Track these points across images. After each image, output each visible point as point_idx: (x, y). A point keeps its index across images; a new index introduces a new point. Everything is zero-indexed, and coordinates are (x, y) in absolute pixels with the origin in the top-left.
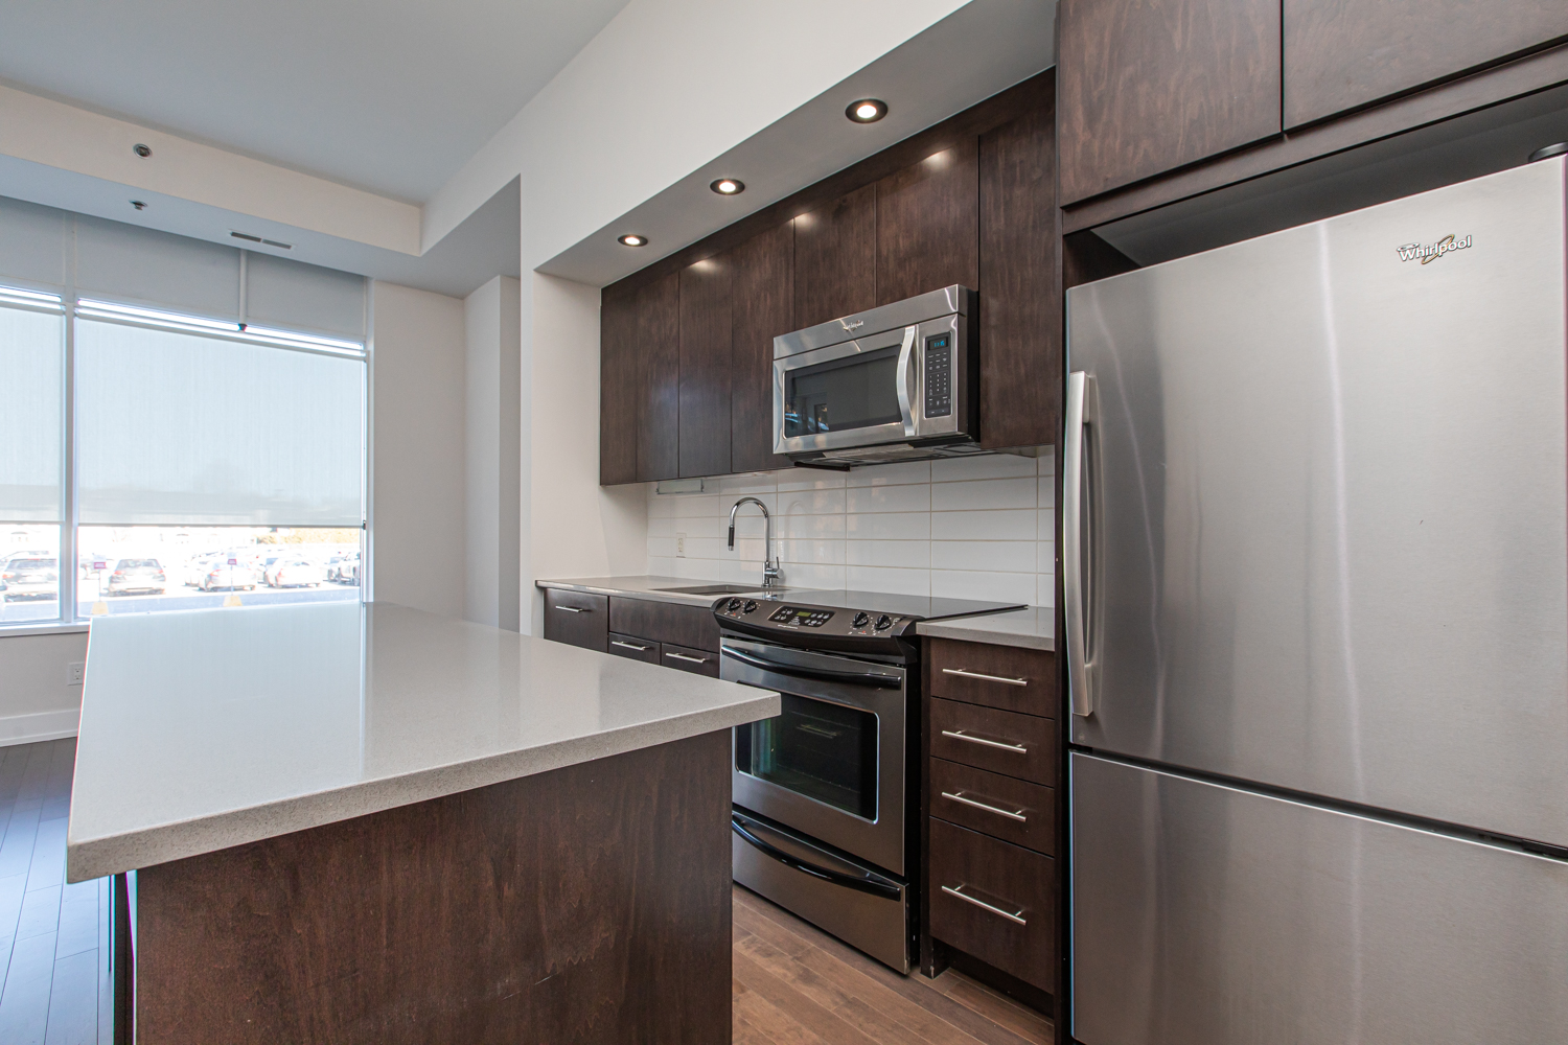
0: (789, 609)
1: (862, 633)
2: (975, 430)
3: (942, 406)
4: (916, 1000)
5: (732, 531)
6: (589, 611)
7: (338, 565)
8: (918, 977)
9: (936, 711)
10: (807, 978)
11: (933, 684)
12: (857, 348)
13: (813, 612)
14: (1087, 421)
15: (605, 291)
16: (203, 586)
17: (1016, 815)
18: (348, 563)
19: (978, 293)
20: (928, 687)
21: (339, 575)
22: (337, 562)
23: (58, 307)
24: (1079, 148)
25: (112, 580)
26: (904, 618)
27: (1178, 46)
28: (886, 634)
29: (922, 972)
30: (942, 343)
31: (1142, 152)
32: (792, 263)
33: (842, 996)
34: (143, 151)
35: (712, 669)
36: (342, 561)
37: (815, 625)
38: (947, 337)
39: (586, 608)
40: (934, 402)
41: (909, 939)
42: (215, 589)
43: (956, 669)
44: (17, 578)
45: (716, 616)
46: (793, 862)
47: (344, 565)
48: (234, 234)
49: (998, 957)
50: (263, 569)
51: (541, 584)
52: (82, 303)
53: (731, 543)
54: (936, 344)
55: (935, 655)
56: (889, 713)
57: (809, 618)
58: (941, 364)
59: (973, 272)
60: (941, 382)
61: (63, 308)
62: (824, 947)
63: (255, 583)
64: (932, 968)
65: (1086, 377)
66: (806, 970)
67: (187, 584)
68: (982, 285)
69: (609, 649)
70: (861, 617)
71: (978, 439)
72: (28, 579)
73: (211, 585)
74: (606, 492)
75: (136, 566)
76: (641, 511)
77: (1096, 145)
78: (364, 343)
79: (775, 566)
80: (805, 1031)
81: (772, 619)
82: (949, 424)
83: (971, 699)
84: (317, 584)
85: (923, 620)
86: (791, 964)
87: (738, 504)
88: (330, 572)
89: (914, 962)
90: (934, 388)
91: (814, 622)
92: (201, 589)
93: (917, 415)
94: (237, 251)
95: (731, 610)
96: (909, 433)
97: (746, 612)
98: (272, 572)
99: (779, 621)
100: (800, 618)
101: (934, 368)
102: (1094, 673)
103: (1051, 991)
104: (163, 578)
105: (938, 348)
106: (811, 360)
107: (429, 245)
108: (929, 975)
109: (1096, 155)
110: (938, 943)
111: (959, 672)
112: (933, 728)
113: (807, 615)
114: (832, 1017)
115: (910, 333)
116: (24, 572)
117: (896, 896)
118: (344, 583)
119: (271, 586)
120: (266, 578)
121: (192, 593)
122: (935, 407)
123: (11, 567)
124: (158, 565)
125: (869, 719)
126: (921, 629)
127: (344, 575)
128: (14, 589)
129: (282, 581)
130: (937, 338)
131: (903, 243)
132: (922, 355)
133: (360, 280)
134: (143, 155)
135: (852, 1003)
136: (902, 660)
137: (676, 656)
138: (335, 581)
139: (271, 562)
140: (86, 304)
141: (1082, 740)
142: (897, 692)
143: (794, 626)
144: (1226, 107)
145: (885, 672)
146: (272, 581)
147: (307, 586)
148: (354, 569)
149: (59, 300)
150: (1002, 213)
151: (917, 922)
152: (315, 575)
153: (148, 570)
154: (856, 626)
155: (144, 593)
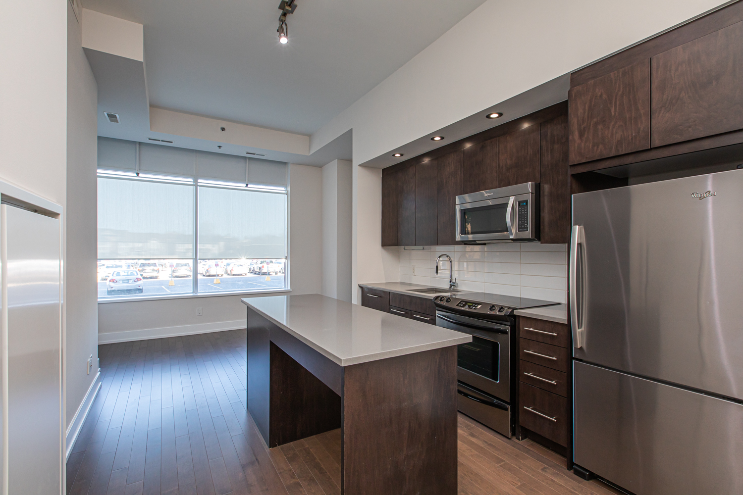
0: (464, 302)
1: (493, 313)
2: (538, 235)
3: (524, 228)
4: (514, 446)
5: (437, 268)
6: (381, 297)
7: (253, 266)
8: (514, 439)
9: (522, 343)
10: (472, 435)
11: (521, 333)
12: (490, 203)
13: (473, 303)
14: (579, 242)
15: (383, 170)
16: (205, 274)
17: (553, 382)
18: (257, 265)
19: (540, 183)
20: (519, 334)
21: (254, 270)
22: (253, 265)
23: (192, 183)
24: (576, 145)
25: (173, 271)
26: (509, 308)
27: (613, 114)
28: (503, 314)
29: (517, 438)
30: (525, 204)
31: (599, 150)
32: (463, 166)
33: (486, 442)
34: (223, 129)
35: (433, 322)
36: (255, 265)
37: (475, 309)
38: (526, 202)
39: (380, 296)
40: (521, 226)
41: (511, 426)
42: (209, 276)
43: (530, 328)
44: (143, 270)
45: (435, 303)
46: (466, 395)
47: (255, 266)
48: (247, 153)
49: (546, 433)
50: (226, 267)
51: (362, 286)
53: (437, 272)
54: (522, 204)
55: (522, 322)
56: (503, 343)
57: (472, 306)
58: (524, 211)
59: (538, 175)
60: (524, 219)
61: (194, 183)
62: (478, 427)
63: (223, 273)
64: (520, 437)
65: (578, 228)
66: (471, 433)
68: (541, 180)
69: (389, 312)
70: (492, 307)
71: (539, 239)
72: (146, 271)
73: (208, 274)
74: (385, 249)
75: (182, 266)
76: (398, 256)
77: (583, 144)
78: (286, 187)
79: (454, 281)
80: (473, 450)
81: (457, 305)
82: (528, 234)
83: (534, 339)
84: (246, 274)
85: (517, 309)
86: (466, 430)
87: (439, 257)
88: (250, 269)
89: (513, 434)
90: (522, 222)
91: (474, 307)
92: (204, 275)
93: (514, 231)
94: (245, 158)
95: (441, 301)
96: (511, 237)
97: (447, 302)
98: (229, 269)
99: (460, 306)
100: (468, 305)
101: (521, 213)
102: (582, 333)
103: (565, 446)
104: (191, 271)
105: (522, 206)
106: (468, 206)
107: (312, 152)
108: (519, 440)
109: (583, 148)
110: (522, 428)
111: (531, 329)
112: (521, 349)
113: (471, 304)
114: (482, 448)
115: (512, 200)
116: (145, 268)
117: (506, 409)
118: (255, 274)
119: (229, 274)
120: (226, 271)
122: (522, 228)
123: (140, 266)
125: (495, 345)
126: (516, 312)
127: (256, 270)
129: (233, 273)
130: (523, 202)
131: (509, 162)
132: (516, 208)
133: (285, 163)
134: (223, 130)
135: (490, 445)
136: (509, 324)
137: (418, 316)
138: (252, 273)
139: (228, 264)
140: (201, 181)
141: (578, 356)
142: (506, 335)
143: (466, 309)
144: (630, 138)
145: (502, 327)
146: (229, 272)
147: (242, 275)
148: (260, 268)
149: (192, 180)
150: (549, 154)
151: (514, 420)
152: (245, 270)
153: (186, 267)
154: (490, 310)
155: (184, 277)
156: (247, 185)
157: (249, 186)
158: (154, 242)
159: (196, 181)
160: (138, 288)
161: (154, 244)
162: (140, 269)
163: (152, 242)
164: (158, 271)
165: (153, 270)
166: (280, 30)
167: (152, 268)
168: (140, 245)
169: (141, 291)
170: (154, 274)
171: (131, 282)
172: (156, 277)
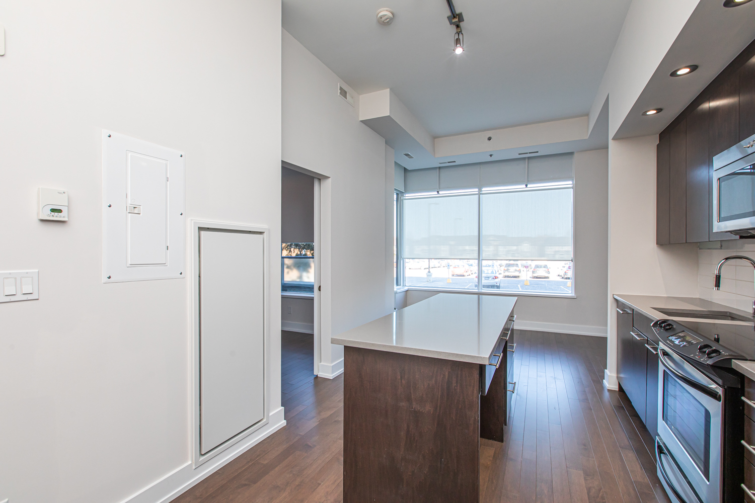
1: (697, 357)
6: (628, 313)
13: (693, 338)
15: (660, 135)
25: (533, 272)
44: (508, 270)
48: (519, 154)
51: (614, 296)
52: (483, 189)
57: (687, 341)
61: (478, 192)
67: (559, 275)
72: (510, 271)
73: (566, 277)
75: (541, 267)
78: (573, 181)
91: (685, 344)
92: (563, 278)
94: (524, 158)
95: (660, 326)
97: (665, 329)
100: (683, 340)
104: (549, 272)
107: (589, 133)
113: (689, 339)
116: (509, 268)
121: (559, 279)
123: (506, 266)
124: (547, 267)
128: (507, 274)
133: (572, 153)
134: (489, 140)
140: (485, 190)
153: (544, 269)
155: (543, 278)
156: (526, 185)
157: (528, 186)
158: (526, 245)
159: (480, 190)
160: (496, 284)
161: (526, 247)
162: (506, 269)
163: (524, 245)
164: (520, 271)
165: (516, 270)
166: (458, 41)
167: (515, 268)
168: (515, 248)
169: (498, 287)
170: (516, 274)
171: (490, 279)
172: (518, 276)
